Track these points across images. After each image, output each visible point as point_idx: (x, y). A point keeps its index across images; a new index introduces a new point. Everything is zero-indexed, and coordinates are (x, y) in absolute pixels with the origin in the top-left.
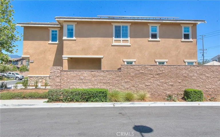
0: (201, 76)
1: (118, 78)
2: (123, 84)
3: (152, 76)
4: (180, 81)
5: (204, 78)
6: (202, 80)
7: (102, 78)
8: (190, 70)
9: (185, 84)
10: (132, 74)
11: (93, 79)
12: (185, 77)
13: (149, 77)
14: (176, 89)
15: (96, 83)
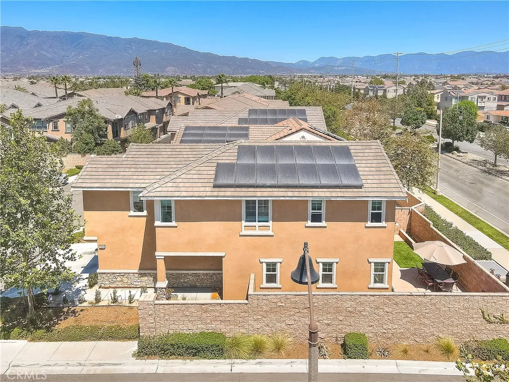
0: (376, 311)
1: (242, 314)
2: (251, 322)
3: (297, 310)
4: (341, 318)
5: (381, 313)
6: (378, 317)
7: (217, 314)
8: (360, 302)
9: (350, 323)
10: (265, 308)
11: (204, 315)
12: (351, 312)
13: (292, 313)
14: (334, 330)
15: (209, 321)
